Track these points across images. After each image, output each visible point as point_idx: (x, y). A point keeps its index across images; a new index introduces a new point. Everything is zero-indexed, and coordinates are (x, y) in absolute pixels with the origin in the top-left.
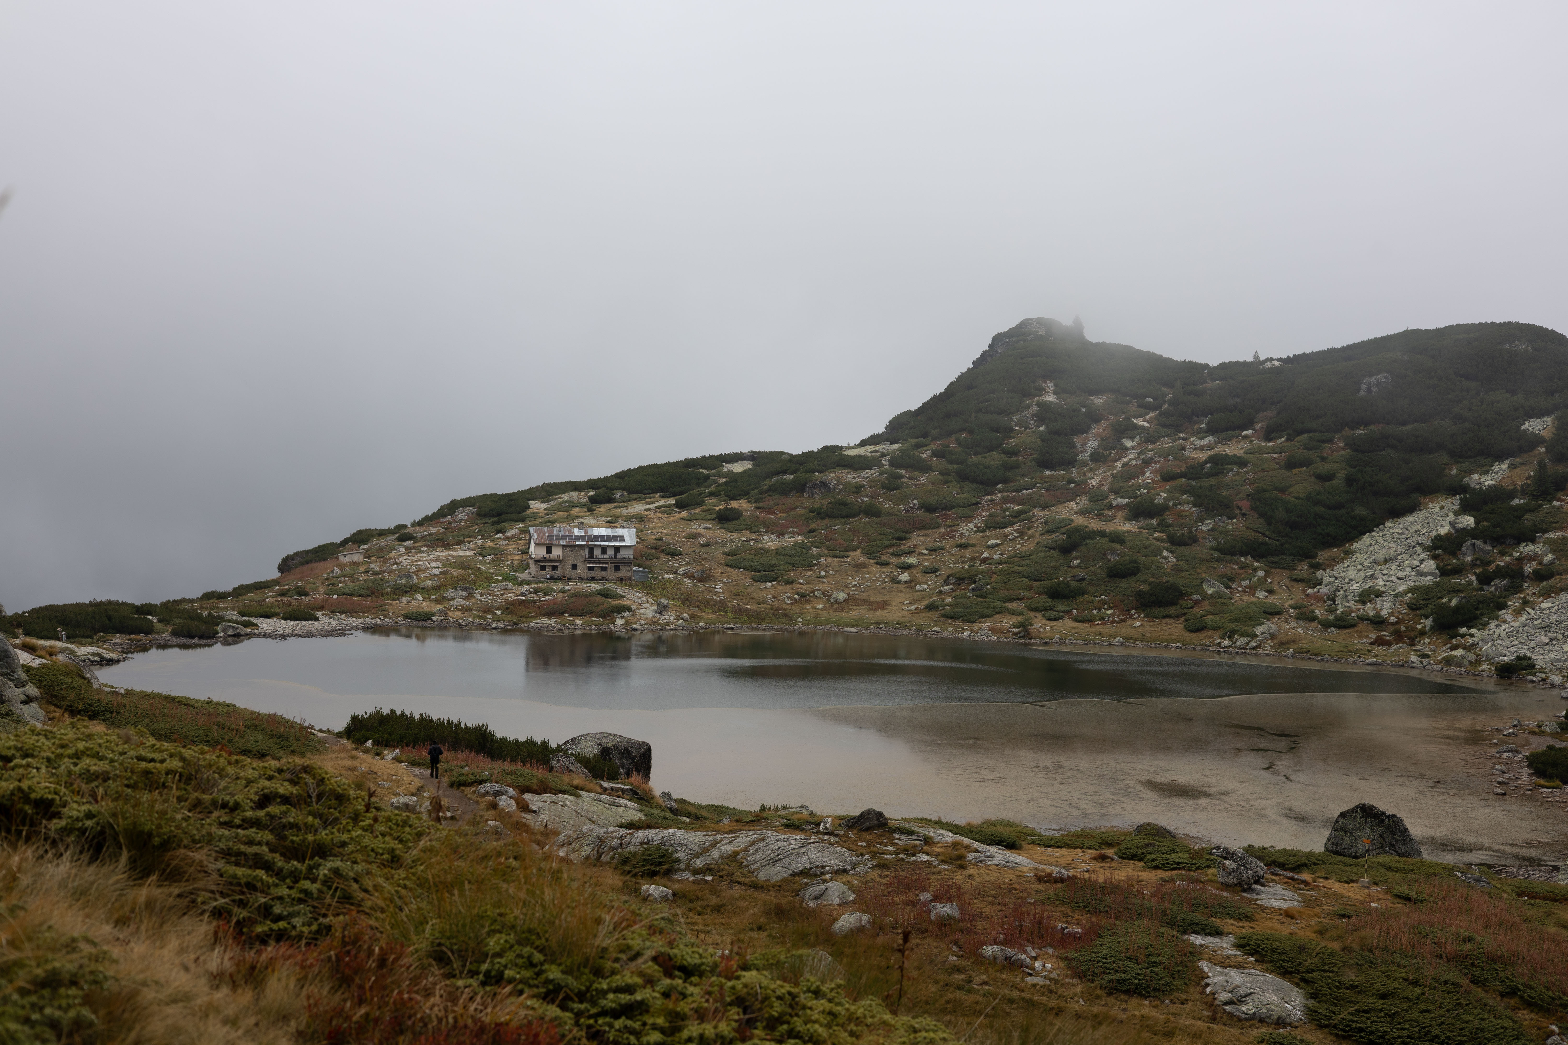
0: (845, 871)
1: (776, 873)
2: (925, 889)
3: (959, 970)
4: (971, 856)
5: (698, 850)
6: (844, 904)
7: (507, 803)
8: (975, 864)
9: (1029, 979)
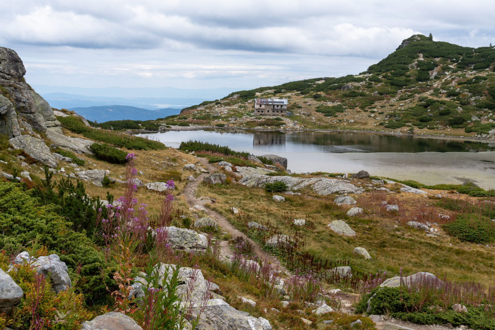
0: (352, 193)
1: (326, 192)
2: (384, 200)
3: (399, 231)
4: (402, 189)
5: (296, 183)
6: (352, 204)
7: (229, 168)
8: (404, 192)
9: (428, 235)
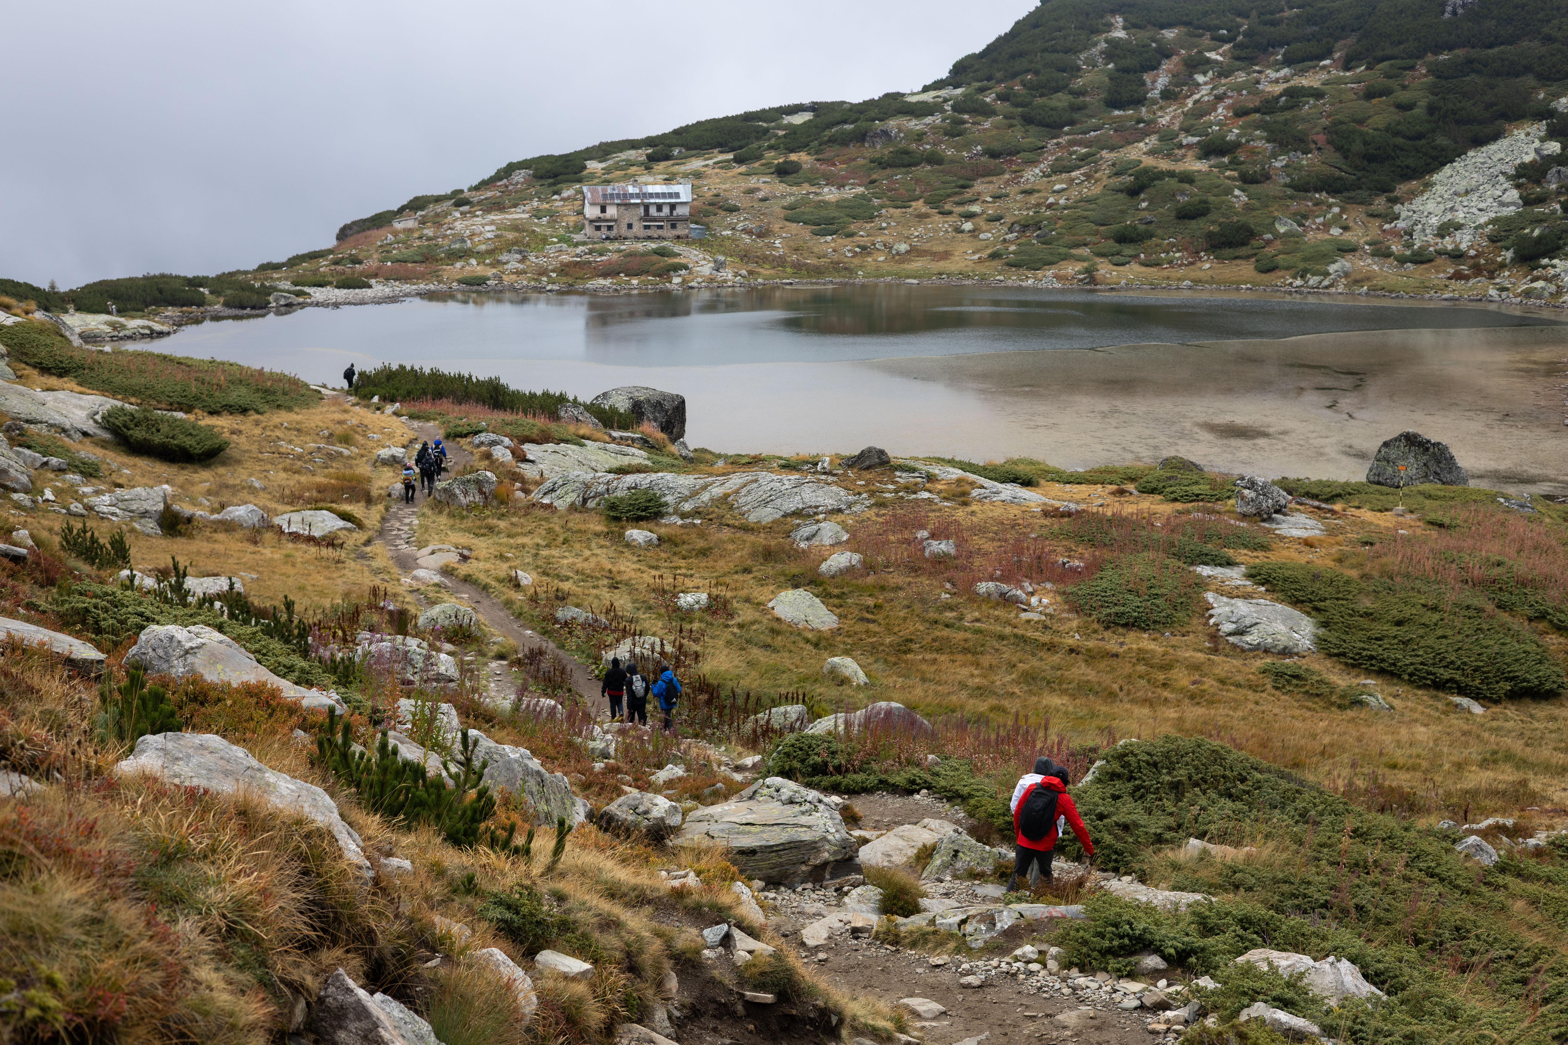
0: (840, 511)
1: (767, 515)
2: (922, 527)
3: (951, 608)
4: (975, 493)
5: (687, 493)
6: (837, 544)
7: (502, 454)
8: (980, 501)
9: (1024, 616)
